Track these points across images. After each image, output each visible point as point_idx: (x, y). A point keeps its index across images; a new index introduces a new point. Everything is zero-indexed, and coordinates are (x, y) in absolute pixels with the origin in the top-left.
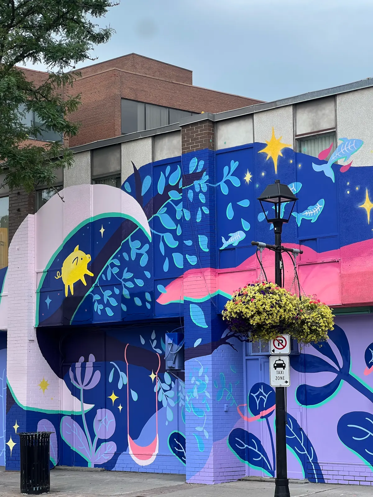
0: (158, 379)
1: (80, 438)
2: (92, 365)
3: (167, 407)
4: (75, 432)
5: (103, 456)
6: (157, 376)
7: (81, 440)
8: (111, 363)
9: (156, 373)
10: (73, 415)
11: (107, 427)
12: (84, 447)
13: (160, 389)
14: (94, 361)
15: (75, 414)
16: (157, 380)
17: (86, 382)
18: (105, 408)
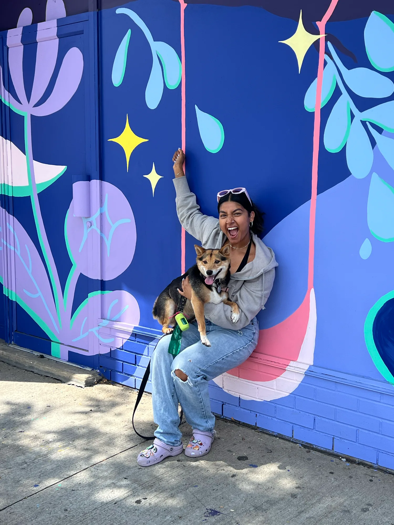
0: (327, 52)
1: (28, 266)
2: (54, 31)
3: (369, 177)
4: (12, 248)
5: (96, 334)
6: (322, 36)
7: (30, 272)
8: (120, 11)
9: (321, 25)
10: (4, 195)
11: (108, 243)
12: (40, 294)
13: (337, 94)
14: (63, 13)
15: (10, 195)
16: (323, 56)
17: (37, 92)
18: (102, 178)
